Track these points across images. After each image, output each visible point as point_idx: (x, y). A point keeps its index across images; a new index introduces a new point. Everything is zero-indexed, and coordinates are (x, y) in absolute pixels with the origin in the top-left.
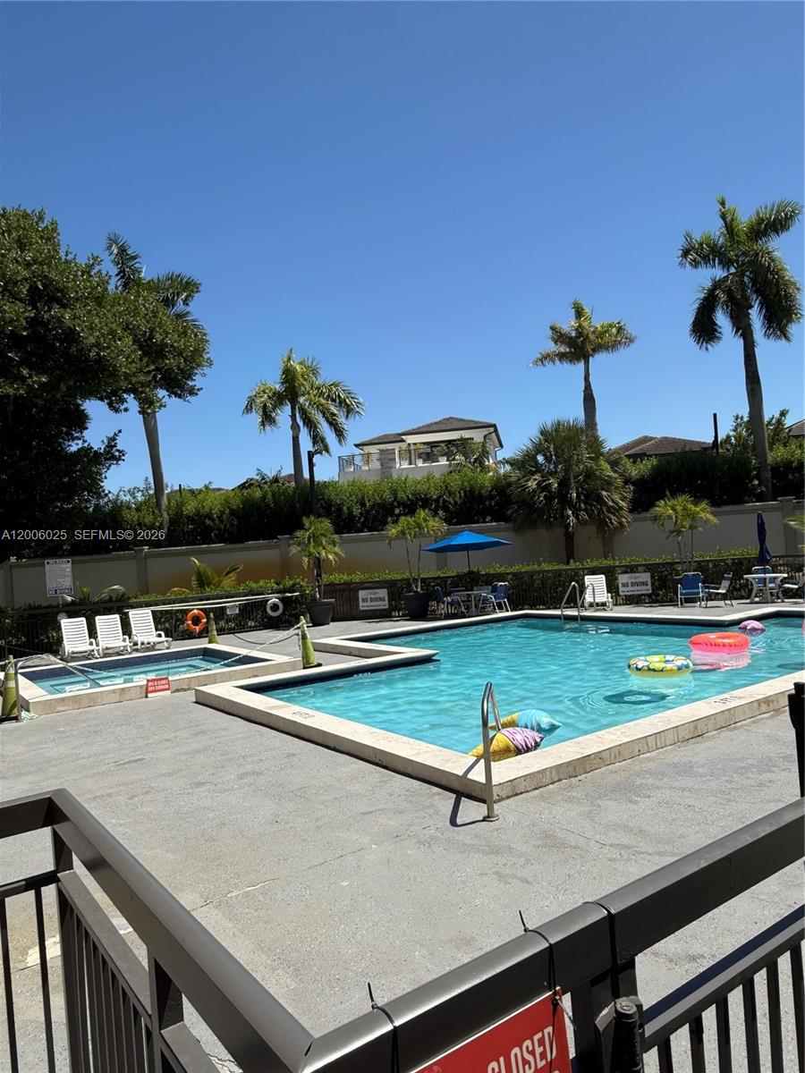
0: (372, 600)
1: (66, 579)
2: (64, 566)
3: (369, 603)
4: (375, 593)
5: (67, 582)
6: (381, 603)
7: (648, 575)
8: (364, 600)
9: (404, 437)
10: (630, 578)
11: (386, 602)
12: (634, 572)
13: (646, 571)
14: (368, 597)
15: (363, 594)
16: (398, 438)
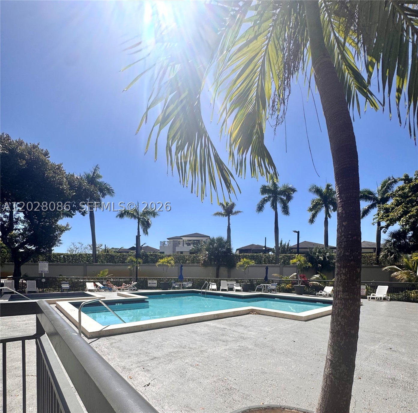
0: (152, 283)
1: (46, 268)
2: (45, 264)
3: (151, 284)
4: (153, 282)
5: (47, 269)
6: (155, 285)
7: (235, 282)
8: (149, 283)
9: (182, 238)
10: (229, 283)
11: (156, 285)
12: (231, 281)
13: (235, 281)
14: (151, 282)
15: (149, 281)
16: (180, 238)
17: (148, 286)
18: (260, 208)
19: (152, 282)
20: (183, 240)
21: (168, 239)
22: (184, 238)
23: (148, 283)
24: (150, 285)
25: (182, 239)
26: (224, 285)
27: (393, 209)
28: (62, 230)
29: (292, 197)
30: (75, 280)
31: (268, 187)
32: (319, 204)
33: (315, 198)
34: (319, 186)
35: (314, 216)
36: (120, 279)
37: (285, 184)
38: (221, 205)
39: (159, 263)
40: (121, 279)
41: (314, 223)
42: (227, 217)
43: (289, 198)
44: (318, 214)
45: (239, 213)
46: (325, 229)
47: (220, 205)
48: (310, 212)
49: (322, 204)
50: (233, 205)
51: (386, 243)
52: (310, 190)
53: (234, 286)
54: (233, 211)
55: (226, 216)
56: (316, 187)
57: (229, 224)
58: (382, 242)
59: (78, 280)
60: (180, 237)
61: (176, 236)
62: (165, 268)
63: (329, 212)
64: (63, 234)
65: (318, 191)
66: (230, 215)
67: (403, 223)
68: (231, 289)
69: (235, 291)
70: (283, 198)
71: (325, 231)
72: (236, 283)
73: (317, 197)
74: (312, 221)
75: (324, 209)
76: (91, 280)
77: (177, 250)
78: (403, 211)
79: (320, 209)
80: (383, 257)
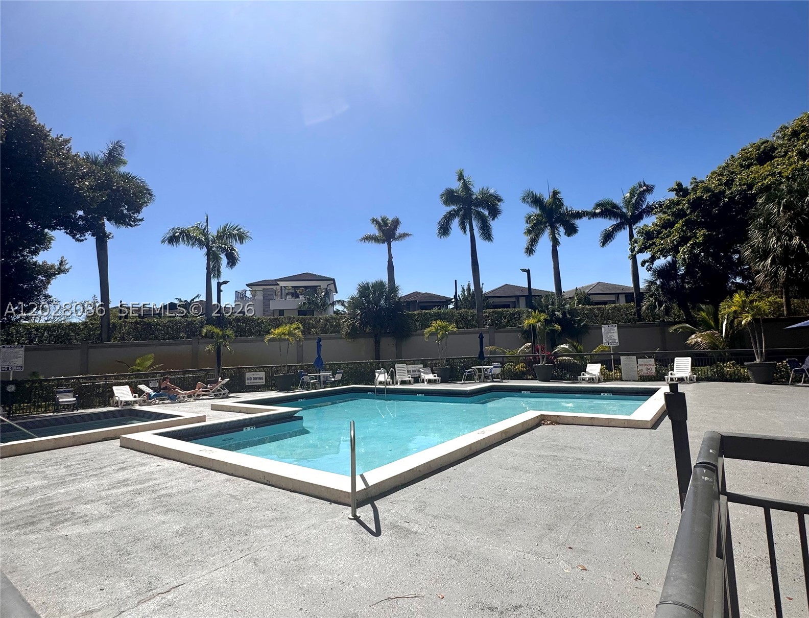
0: (254, 379)
2: (18, 349)
3: (252, 381)
4: (257, 375)
5: (19, 362)
6: (261, 381)
7: (422, 366)
8: (248, 379)
9: (278, 282)
10: (412, 367)
11: (263, 382)
12: (414, 364)
13: (421, 364)
14: (252, 377)
15: (248, 375)
16: (275, 283)
17: (247, 384)
18: (444, 230)
19: (255, 376)
20: (281, 287)
21: (247, 285)
22: (282, 284)
23: (246, 379)
24: (249, 381)
25: (278, 285)
26: (403, 372)
27: (659, 233)
28: (50, 273)
29: (500, 210)
30: (86, 383)
31: (456, 192)
32: (541, 223)
33: (532, 213)
34: (537, 192)
35: (534, 242)
36: (185, 373)
37: (483, 189)
38: (375, 222)
39: (272, 336)
40: (189, 372)
41: (534, 253)
42: (386, 244)
43: (495, 212)
44: (540, 239)
45: (407, 238)
46: (554, 265)
47: (373, 221)
48: (528, 235)
49: (545, 223)
50: (396, 223)
51: (648, 285)
52: (524, 199)
53: (422, 374)
54: (397, 234)
55: (384, 242)
56: (533, 194)
57: (390, 257)
58: (643, 285)
59: (93, 383)
60: (276, 280)
61: (264, 280)
62: (284, 345)
63: (556, 235)
64: (53, 282)
65: (536, 201)
66: (391, 240)
67: (684, 255)
68: (417, 380)
69: (426, 383)
70: (481, 212)
71: (554, 268)
72: (424, 367)
73: (535, 211)
74: (530, 251)
75: (548, 231)
76: (123, 379)
77: (272, 307)
78: (679, 237)
79: (543, 231)
80: (647, 309)
